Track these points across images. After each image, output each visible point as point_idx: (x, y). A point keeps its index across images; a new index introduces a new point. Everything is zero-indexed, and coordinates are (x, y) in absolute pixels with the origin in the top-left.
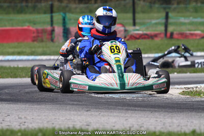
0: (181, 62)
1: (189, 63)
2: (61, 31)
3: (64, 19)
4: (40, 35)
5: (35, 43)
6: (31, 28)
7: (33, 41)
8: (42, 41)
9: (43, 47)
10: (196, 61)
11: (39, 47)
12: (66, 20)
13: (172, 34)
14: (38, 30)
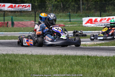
1: (66, 35)
2: (11, 23)
3: (12, 19)
5: (1, 27)
8: (4, 27)
9: (5, 29)
10: (69, 34)
11: (3, 29)
12: (13, 20)
14: (2, 23)
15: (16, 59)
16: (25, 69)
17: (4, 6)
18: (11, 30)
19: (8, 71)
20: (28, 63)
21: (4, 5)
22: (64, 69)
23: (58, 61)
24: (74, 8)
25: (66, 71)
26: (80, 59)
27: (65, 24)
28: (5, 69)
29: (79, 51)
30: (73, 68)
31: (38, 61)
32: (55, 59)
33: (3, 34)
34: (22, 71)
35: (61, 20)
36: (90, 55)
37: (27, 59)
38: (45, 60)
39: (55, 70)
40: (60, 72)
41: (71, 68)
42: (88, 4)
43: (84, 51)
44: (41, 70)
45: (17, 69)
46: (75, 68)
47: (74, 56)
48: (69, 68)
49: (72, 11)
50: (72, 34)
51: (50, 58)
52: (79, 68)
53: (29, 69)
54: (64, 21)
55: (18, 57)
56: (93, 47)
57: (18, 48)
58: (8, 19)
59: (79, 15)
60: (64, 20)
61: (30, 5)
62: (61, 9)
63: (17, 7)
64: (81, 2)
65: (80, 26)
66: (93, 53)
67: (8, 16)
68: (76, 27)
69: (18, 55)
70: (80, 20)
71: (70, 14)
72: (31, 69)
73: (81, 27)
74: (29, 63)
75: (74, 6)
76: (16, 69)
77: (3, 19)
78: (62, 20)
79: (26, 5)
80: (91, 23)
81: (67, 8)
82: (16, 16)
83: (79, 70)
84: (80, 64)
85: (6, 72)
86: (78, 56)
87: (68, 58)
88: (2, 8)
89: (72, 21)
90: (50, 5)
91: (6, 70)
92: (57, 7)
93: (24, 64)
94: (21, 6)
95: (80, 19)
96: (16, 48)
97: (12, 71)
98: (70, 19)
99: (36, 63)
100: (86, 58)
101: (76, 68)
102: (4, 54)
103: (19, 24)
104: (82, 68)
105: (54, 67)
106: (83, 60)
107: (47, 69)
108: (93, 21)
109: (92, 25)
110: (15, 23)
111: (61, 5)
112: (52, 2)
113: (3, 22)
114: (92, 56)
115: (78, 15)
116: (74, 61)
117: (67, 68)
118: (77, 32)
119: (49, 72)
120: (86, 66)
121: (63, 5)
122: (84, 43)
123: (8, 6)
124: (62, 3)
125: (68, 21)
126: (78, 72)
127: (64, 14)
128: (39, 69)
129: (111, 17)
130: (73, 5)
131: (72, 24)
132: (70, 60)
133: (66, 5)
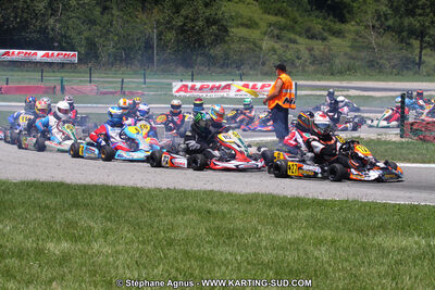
17: (36, 54)
71: (144, 72)
80: (186, 91)
103: (72, 90)
108: (189, 88)
109: (188, 95)
129: (217, 84)
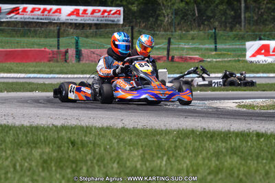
0: (199, 81)
1: (207, 83)
2: (74, 52)
3: (77, 42)
4: (55, 56)
5: (51, 63)
6: (47, 50)
7: (49, 61)
8: (57, 62)
9: (60, 67)
10: (213, 81)
11: (56, 67)
12: (80, 44)
13: (173, 57)
14: (53, 52)
15: (87, 139)
16: (108, 163)
18: (74, 70)
19: (67, 167)
20: (114, 149)
21: (58, 9)
22: (201, 162)
23: (186, 144)
24: (225, 19)
25: (207, 168)
26: (240, 139)
27: (205, 56)
28: (60, 162)
29: (237, 120)
30: (223, 161)
31: (137, 143)
32: (178, 140)
33: (55, 78)
34: (99, 166)
35: (194, 46)
36: (264, 132)
37: (111, 138)
38: (154, 142)
39: (179, 166)
40: (191, 170)
41: (217, 162)
42: (259, 9)
43: (248, 122)
44: (145, 164)
45: (89, 163)
46: (227, 161)
47: (224, 133)
48: (213, 162)
49: (221, 26)
50: (221, 80)
51: (167, 137)
52: (237, 162)
53: (118, 163)
54: (201, 49)
55: (90, 133)
56: (271, 111)
57: (90, 112)
58: (67, 43)
59: (237, 35)
60: (201, 46)
61: (121, 9)
62: (194, 20)
63: (89, 14)
64: (243, 5)
65: (239, 61)
66: (270, 127)
67: (68, 35)
68: (231, 63)
69: (91, 128)
70: (241, 47)
71: (215, 33)
72: (120, 162)
73: (241, 64)
74: (117, 148)
75: (225, 14)
76: (86, 161)
77: (56, 43)
78: (197, 45)
79: (111, 11)
80: (267, 53)
81: (209, 18)
82: (87, 37)
83: (236, 167)
84: (239, 151)
85: (61, 168)
86: (233, 132)
87: (211, 137)
88: (52, 17)
89: (221, 50)
90: (169, 11)
91: (62, 164)
92: (184, 16)
93: (105, 150)
94: (99, 11)
95: (239, 45)
96: (85, 112)
97: (76, 167)
98: (216, 43)
99: (134, 149)
100: (254, 138)
101: (229, 161)
102: (56, 127)
103: (93, 55)
104: (243, 162)
105: (176, 159)
106: (247, 142)
107: (159, 162)
108: (271, 49)
110: (83, 52)
111: (194, 10)
112: (173, 4)
113: (56, 49)
114: (269, 134)
115: (234, 35)
116: (224, 144)
117: (206, 161)
118: (232, 75)
119: (164, 169)
120: (254, 156)
121: (199, 11)
122: (248, 101)
123: (70, 12)
124: (197, 7)
125: (211, 50)
126: (235, 170)
127: (201, 33)
128: (140, 162)
130: (222, 12)
131: (219, 55)
132: (215, 142)
133: (206, 10)
